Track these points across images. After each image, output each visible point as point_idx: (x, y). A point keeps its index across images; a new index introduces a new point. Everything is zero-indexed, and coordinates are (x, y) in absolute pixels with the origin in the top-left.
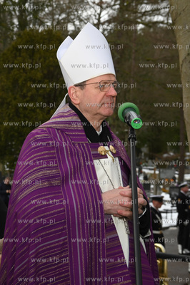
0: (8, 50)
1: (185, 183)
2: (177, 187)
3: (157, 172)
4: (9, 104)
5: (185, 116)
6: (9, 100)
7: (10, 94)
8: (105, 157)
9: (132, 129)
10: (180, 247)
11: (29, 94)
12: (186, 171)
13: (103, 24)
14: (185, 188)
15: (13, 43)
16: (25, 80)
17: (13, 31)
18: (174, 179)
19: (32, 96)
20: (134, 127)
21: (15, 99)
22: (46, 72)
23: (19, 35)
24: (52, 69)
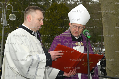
0: (49, 9)
1: (103, 52)
2: (100, 53)
3: (94, 48)
4: (49, 26)
5: (103, 33)
6: (49, 25)
7: (49, 23)
8: (78, 46)
9: (87, 38)
10: (101, 72)
11: (55, 23)
12: (103, 48)
13: (78, 2)
14: (103, 54)
15: (50, 7)
16: (54, 19)
17: (50, 3)
18: (99, 50)
19: (56, 24)
20: (88, 37)
21: (51, 25)
22: (61, 16)
23: (52, 5)
24: (62, 15)
